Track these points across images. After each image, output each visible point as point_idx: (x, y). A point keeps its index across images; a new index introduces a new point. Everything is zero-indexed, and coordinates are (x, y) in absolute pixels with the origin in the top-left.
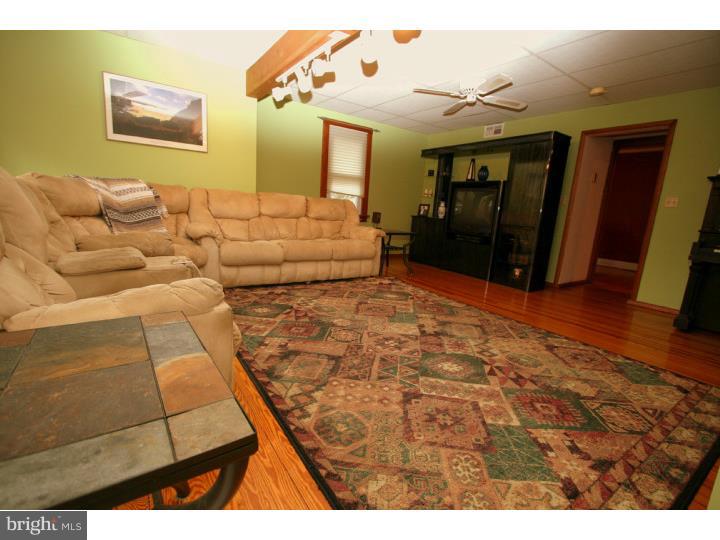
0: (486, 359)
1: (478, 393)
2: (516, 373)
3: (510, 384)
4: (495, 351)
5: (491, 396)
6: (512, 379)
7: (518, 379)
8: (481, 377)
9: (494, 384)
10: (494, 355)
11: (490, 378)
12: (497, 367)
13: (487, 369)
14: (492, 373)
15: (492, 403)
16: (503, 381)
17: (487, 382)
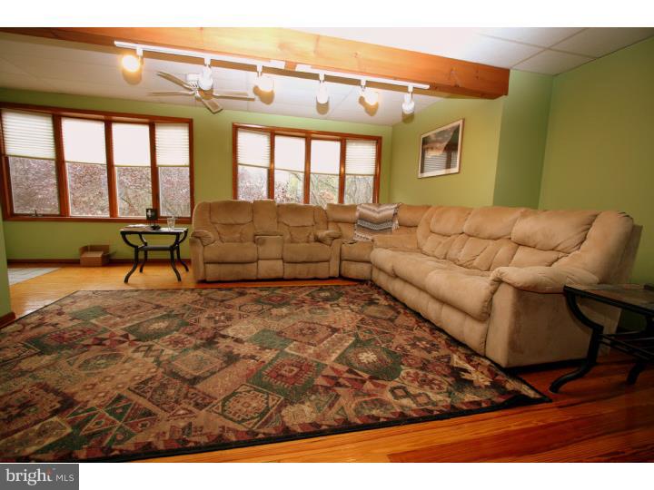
0: (140, 343)
1: (124, 323)
2: (104, 345)
3: (106, 335)
4: (139, 355)
5: (115, 325)
6: (106, 339)
7: (100, 342)
8: (132, 330)
9: (119, 331)
10: (135, 351)
11: (124, 333)
12: (124, 342)
13: (132, 337)
14: (126, 336)
15: (112, 322)
16: (113, 335)
17: (125, 329)
